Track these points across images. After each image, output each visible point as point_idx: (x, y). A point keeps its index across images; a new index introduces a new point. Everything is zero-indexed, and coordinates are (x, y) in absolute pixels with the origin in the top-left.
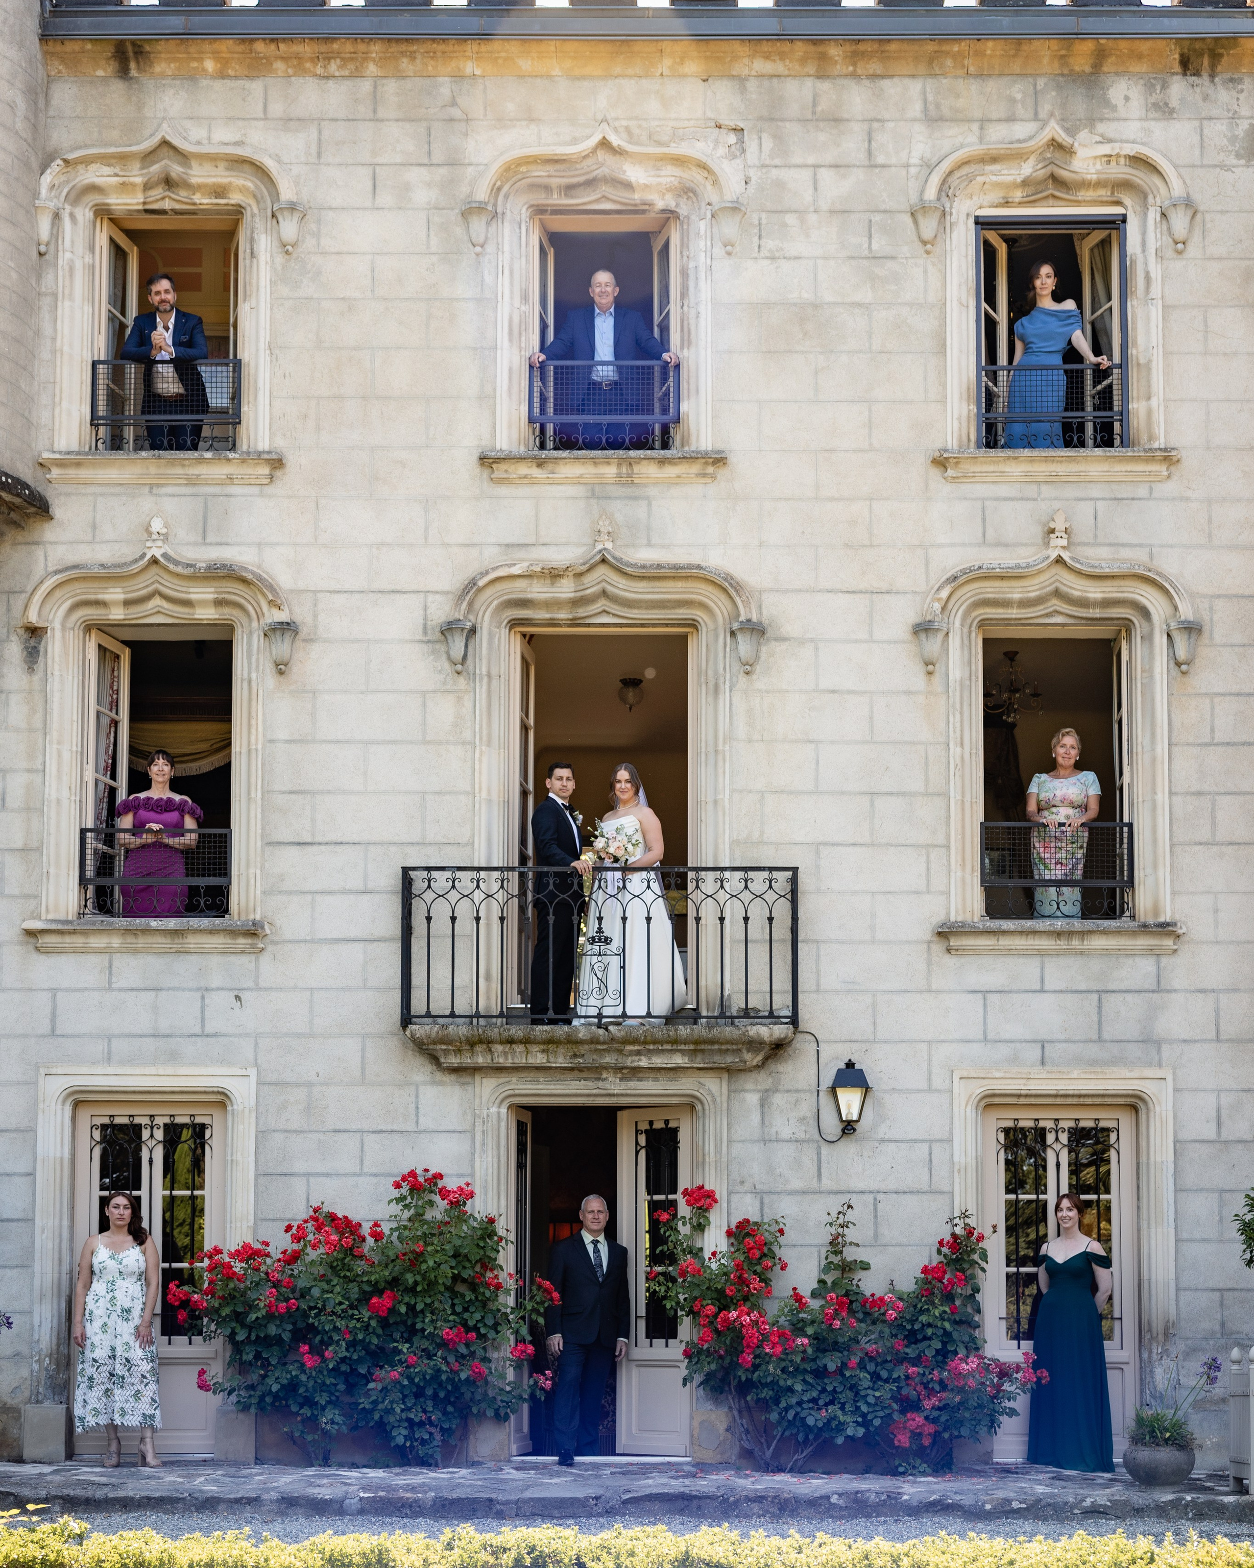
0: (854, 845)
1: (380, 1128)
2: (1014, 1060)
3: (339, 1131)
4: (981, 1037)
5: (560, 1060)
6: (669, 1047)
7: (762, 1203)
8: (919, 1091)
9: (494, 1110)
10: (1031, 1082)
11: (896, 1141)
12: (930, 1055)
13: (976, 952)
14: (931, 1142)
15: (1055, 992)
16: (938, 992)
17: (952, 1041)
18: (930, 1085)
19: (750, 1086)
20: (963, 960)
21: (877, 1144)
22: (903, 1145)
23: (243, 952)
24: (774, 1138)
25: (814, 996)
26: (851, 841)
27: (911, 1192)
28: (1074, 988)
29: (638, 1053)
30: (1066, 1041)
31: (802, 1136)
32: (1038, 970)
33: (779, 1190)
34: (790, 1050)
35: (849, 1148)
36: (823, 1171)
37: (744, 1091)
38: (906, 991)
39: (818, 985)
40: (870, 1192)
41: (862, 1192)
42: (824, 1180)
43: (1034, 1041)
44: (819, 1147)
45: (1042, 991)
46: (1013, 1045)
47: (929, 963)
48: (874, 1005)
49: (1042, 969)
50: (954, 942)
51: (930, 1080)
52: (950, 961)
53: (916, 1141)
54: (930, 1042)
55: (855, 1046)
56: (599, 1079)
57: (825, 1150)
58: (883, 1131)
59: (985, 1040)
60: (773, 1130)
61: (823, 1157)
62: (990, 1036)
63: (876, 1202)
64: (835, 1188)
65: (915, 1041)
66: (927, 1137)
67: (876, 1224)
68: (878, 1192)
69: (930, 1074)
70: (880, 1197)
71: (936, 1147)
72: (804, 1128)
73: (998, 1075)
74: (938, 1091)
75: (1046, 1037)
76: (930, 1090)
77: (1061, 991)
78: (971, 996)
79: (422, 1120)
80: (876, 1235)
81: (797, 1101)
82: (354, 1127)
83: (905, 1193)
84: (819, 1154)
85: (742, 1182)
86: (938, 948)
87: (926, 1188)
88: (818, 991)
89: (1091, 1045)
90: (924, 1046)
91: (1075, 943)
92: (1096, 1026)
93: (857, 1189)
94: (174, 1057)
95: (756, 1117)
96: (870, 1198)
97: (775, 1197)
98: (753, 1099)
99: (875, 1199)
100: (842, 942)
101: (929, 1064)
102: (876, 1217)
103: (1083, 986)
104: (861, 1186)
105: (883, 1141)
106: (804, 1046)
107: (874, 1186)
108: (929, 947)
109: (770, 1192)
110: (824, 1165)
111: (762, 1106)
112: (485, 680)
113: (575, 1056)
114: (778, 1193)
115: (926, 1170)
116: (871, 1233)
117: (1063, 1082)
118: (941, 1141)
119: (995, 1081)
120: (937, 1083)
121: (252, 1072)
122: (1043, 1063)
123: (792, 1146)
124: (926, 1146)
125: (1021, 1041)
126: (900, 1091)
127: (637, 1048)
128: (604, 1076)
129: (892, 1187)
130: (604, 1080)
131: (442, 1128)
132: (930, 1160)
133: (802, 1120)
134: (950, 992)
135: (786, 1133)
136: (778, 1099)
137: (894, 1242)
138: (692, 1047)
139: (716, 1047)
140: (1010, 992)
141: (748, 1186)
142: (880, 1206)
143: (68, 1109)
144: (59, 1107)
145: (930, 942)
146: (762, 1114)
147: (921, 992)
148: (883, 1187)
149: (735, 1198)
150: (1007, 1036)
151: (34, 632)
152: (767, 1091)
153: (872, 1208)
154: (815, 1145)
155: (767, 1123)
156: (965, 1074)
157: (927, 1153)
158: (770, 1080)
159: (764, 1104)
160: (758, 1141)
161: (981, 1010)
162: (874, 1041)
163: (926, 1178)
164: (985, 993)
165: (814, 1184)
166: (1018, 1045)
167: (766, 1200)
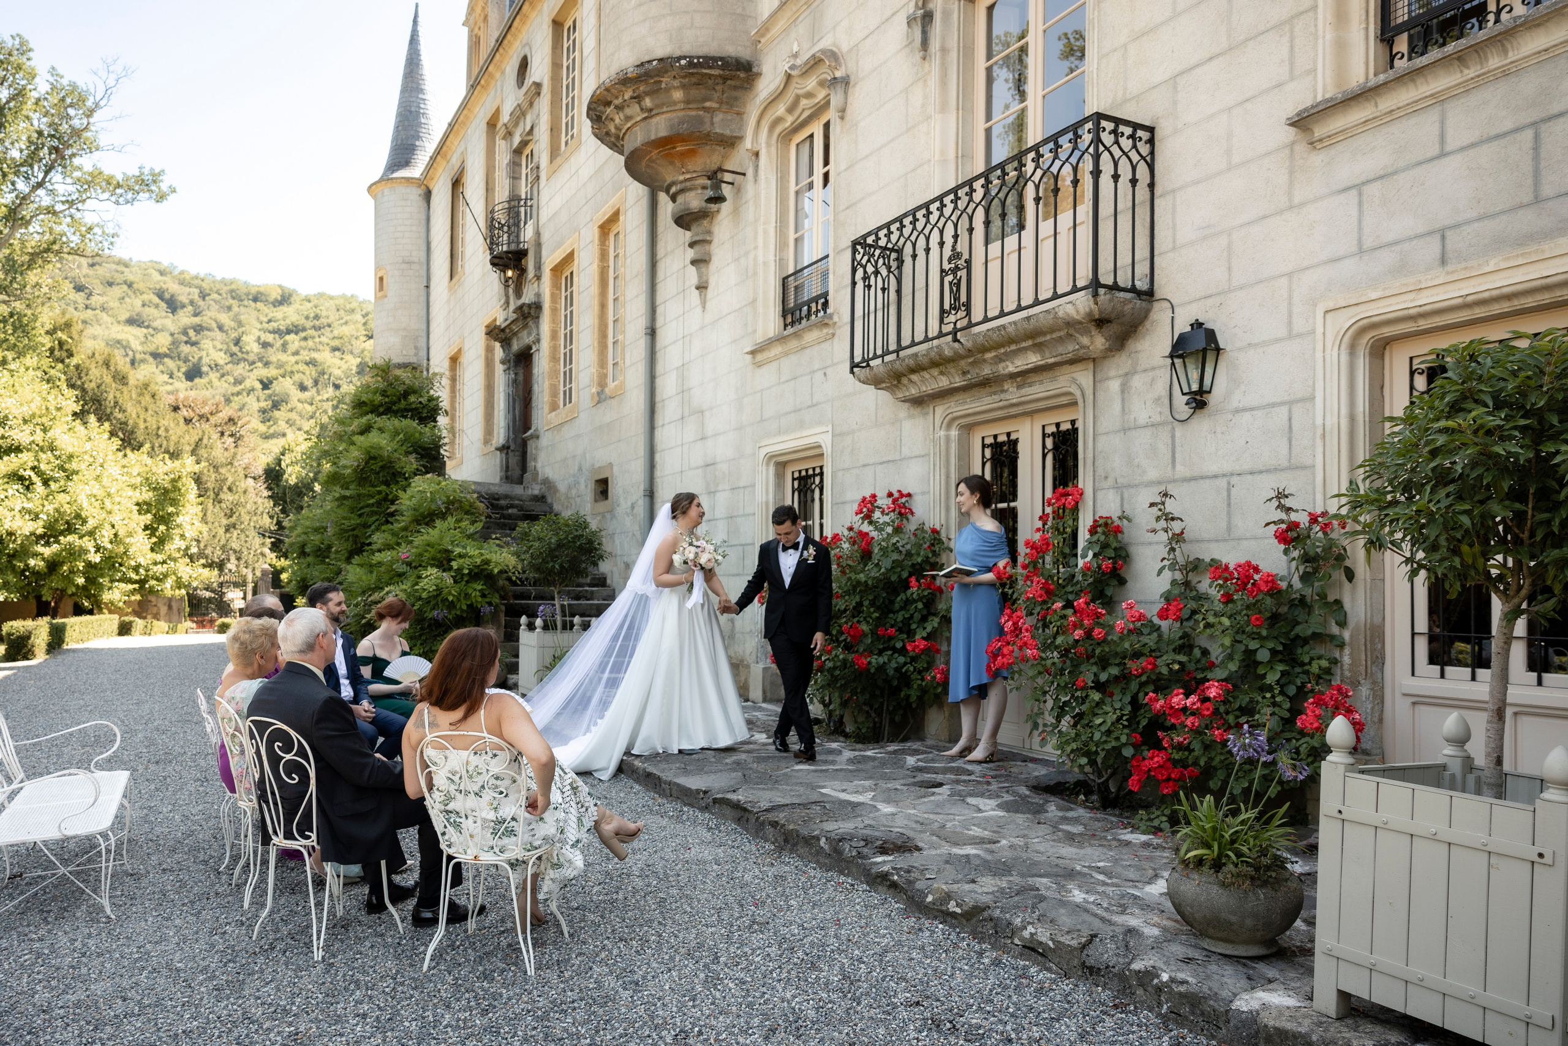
0: (1211, 59)
1: (884, 459)
2: (1402, 268)
3: (864, 466)
4: (1355, 249)
5: (957, 380)
6: (1013, 347)
7: (1122, 499)
8: (1277, 340)
9: (942, 433)
10: (1425, 293)
11: (1252, 409)
12: (1290, 291)
13: (1347, 134)
14: (1290, 403)
15: (1463, 149)
16: (1302, 204)
17: (1318, 265)
18: (1290, 330)
19: (1112, 373)
20: (1333, 151)
21: (1230, 416)
22: (1259, 413)
23: (826, 340)
24: (1132, 425)
25: (1171, 255)
26: (1208, 56)
27: (1268, 471)
28: (1493, 133)
29: (999, 359)
30: (1480, 219)
31: (1157, 418)
32: (1437, 125)
33: (1137, 482)
34: (1147, 324)
35: (1202, 424)
36: (1177, 455)
37: (1108, 379)
38: (1265, 217)
39: (1174, 242)
40: (1224, 475)
41: (1215, 477)
42: (1179, 467)
43: (1430, 233)
44: (1173, 428)
45: (1443, 155)
46: (1398, 248)
47: (1291, 172)
48: (1229, 247)
49: (1442, 123)
50: (1319, 131)
51: (1290, 323)
52: (1317, 159)
53: (1273, 405)
54: (1290, 275)
55: (1209, 302)
56: (1003, 391)
57: (1179, 430)
58: (1238, 399)
59: (1361, 251)
60: (1132, 417)
61: (1177, 440)
62: (1368, 243)
63: (1230, 487)
64: (1188, 475)
65: (1273, 278)
66: (1286, 398)
67: (1229, 513)
68: (1232, 474)
69: (1290, 315)
70: (1234, 480)
71: (1297, 410)
72: (1159, 409)
73: (1374, 296)
74: (1300, 335)
75: (1448, 222)
76: (1291, 336)
77: (1473, 145)
78: (1342, 198)
79: (903, 449)
80: (1229, 529)
81: (1153, 380)
82: (871, 461)
83: (1261, 472)
84: (1173, 437)
85: (1106, 477)
86: (1301, 148)
87: (1285, 463)
88: (1174, 248)
89: (1521, 212)
90: (1284, 281)
91: (1494, 62)
92: (1530, 181)
93: (1210, 474)
94: (801, 425)
95: (1117, 406)
96: (1222, 483)
97: (1133, 491)
98: (1114, 385)
99: (1229, 483)
100: (1196, 182)
101: (1290, 304)
102: (1229, 505)
103: (1508, 125)
104: (1214, 469)
105: (1237, 411)
106: (1160, 315)
107: (1227, 467)
108: (1292, 150)
109: (1129, 486)
110: (1178, 449)
111: (1123, 392)
112: (938, 54)
113: (964, 373)
114: (1136, 486)
115: (1285, 441)
116: (1224, 525)
117: (1473, 282)
118: (1302, 400)
119: (1373, 305)
120: (1299, 325)
121: (830, 428)
122: (1443, 261)
123: (1148, 432)
124: (1284, 410)
125: (1410, 239)
126: (1256, 345)
127: (993, 354)
128: (1006, 387)
129: (1246, 467)
130: (1006, 391)
131: (913, 455)
132: (1290, 427)
133: (1158, 400)
134: (1316, 200)
135: (1143, 418)
136: (1137, 382)
137: (1248, 535)
138: (1030, 343)
139: (1048, 337)
140: (1395, 173)
141: (1110, 482)
142: (1234, 491)
143: (772, 469)
144: (764, 467)
145: (1293, 143)
146: (1123, 400)
147: (1280, 212)
148: (1237, 468)
149: (1100, 495)
150: (1390, 237)
151: (757, 154)
152: (1127, 374)
153: (1225, 494)
154: (1170, 427)
155: (1127, 410)
156: (1331, 305)
157: (1285, 417)
158: (1130, 362)
159: (1124, 389)
160: (1119, 431)
161: (1354, 212)
162: (1230, 291)
163: (1284, 451)
164: (1359, 187)
165: (1169, 473)
166: (1406, 246)
167: (1126, 495)
